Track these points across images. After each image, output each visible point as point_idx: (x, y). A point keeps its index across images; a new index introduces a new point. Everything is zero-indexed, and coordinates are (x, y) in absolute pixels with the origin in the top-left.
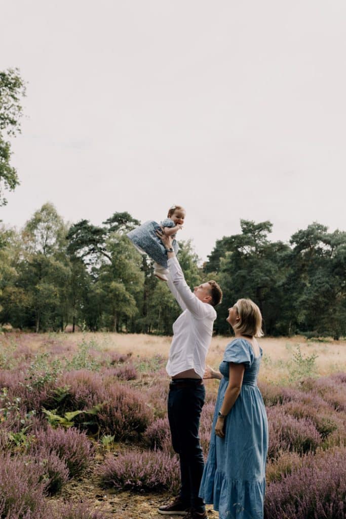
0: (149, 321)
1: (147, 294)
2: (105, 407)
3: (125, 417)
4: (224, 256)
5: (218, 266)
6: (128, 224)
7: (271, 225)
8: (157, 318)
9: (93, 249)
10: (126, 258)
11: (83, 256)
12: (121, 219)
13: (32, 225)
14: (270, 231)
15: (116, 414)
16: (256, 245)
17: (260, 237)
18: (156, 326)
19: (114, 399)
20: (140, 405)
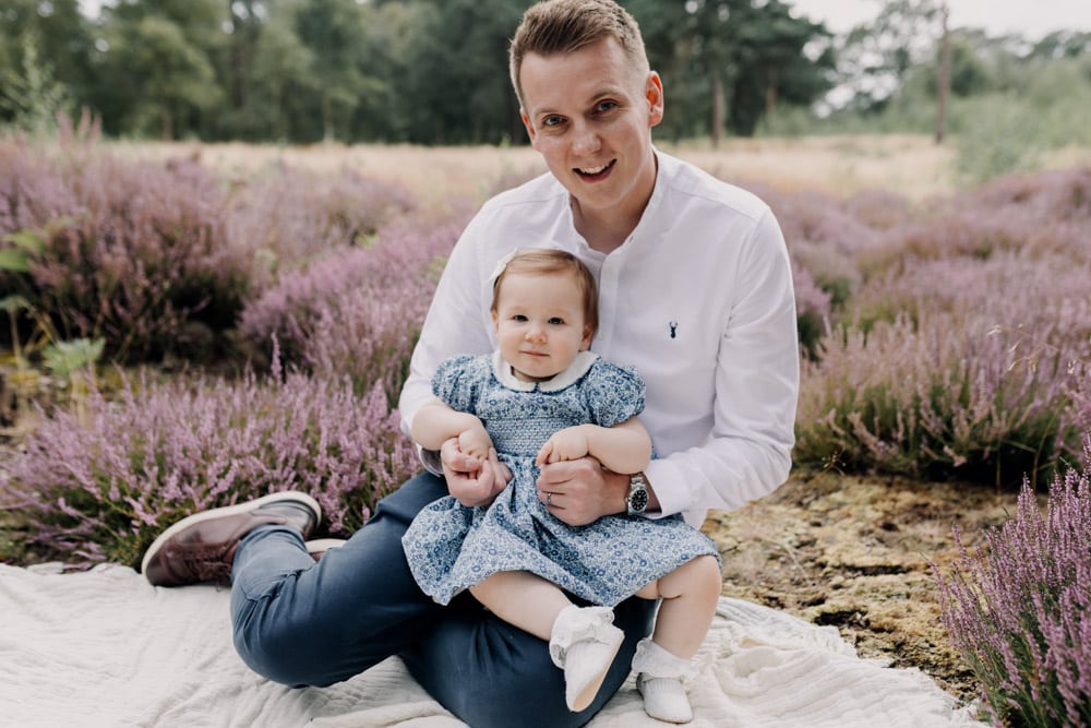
1: (240, 55)
2: (61, 240)
3: (149, 272)
8: (270, 111)
19: (95, 209)
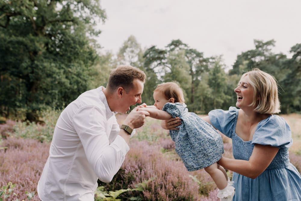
0: (195, 106)
1: (194, 90)
2: (150, 185)
3: (170, 196)
4: (242, 64)
5: (238, 71)
6: (180, 46)
7: (275, 42)
8: (200, 104)
9: (160, 64)
10: (180, 67)
11: (154, 67)
12: (176, 43)
13: (123, 50)
14: (274, 46)
15: (160, 192)
16: (265, 56)
17: (267, 50)
18: (199, 109)
19: (158, 176)
20: (185, 182)
